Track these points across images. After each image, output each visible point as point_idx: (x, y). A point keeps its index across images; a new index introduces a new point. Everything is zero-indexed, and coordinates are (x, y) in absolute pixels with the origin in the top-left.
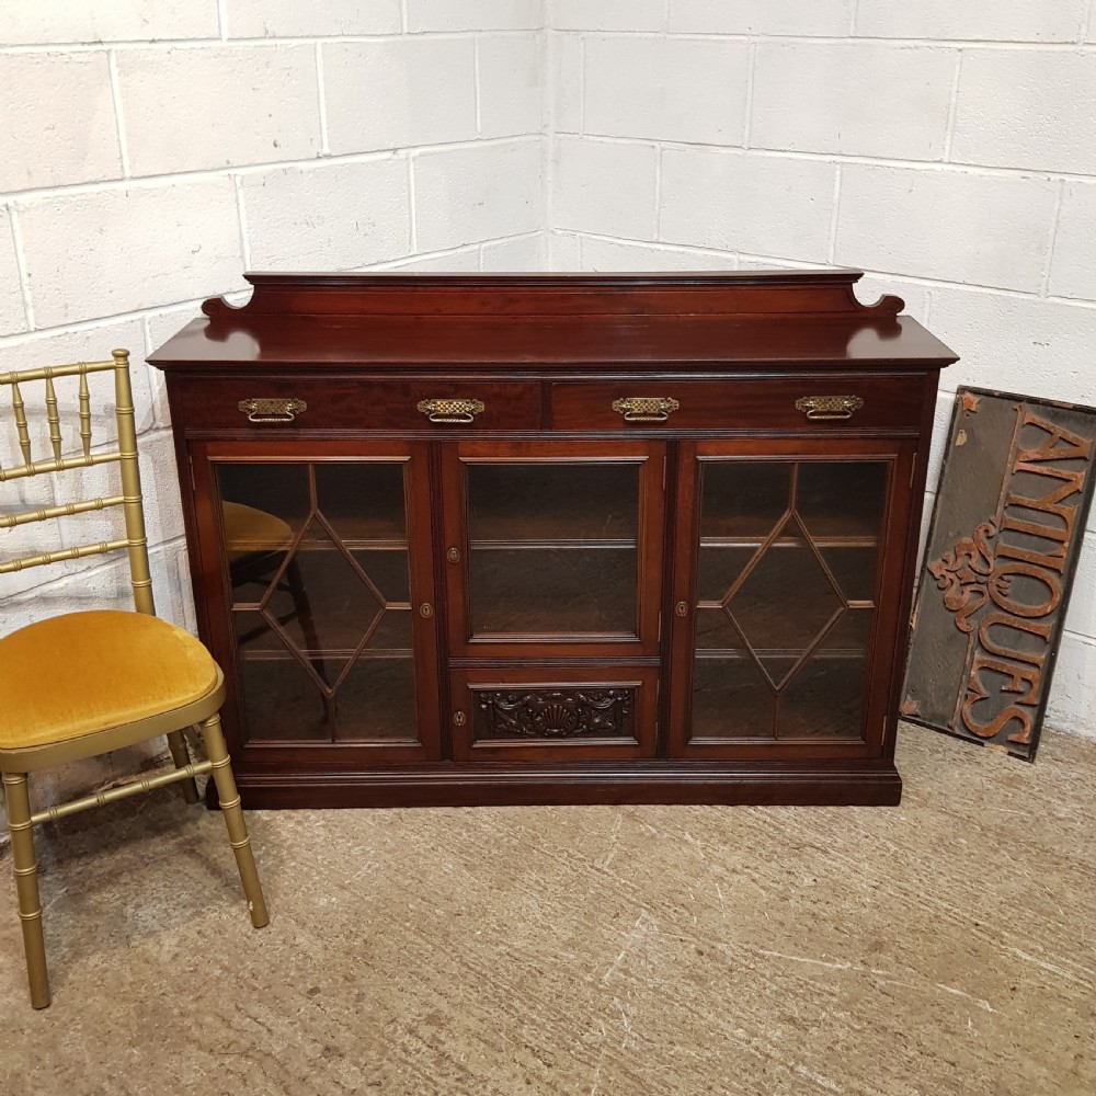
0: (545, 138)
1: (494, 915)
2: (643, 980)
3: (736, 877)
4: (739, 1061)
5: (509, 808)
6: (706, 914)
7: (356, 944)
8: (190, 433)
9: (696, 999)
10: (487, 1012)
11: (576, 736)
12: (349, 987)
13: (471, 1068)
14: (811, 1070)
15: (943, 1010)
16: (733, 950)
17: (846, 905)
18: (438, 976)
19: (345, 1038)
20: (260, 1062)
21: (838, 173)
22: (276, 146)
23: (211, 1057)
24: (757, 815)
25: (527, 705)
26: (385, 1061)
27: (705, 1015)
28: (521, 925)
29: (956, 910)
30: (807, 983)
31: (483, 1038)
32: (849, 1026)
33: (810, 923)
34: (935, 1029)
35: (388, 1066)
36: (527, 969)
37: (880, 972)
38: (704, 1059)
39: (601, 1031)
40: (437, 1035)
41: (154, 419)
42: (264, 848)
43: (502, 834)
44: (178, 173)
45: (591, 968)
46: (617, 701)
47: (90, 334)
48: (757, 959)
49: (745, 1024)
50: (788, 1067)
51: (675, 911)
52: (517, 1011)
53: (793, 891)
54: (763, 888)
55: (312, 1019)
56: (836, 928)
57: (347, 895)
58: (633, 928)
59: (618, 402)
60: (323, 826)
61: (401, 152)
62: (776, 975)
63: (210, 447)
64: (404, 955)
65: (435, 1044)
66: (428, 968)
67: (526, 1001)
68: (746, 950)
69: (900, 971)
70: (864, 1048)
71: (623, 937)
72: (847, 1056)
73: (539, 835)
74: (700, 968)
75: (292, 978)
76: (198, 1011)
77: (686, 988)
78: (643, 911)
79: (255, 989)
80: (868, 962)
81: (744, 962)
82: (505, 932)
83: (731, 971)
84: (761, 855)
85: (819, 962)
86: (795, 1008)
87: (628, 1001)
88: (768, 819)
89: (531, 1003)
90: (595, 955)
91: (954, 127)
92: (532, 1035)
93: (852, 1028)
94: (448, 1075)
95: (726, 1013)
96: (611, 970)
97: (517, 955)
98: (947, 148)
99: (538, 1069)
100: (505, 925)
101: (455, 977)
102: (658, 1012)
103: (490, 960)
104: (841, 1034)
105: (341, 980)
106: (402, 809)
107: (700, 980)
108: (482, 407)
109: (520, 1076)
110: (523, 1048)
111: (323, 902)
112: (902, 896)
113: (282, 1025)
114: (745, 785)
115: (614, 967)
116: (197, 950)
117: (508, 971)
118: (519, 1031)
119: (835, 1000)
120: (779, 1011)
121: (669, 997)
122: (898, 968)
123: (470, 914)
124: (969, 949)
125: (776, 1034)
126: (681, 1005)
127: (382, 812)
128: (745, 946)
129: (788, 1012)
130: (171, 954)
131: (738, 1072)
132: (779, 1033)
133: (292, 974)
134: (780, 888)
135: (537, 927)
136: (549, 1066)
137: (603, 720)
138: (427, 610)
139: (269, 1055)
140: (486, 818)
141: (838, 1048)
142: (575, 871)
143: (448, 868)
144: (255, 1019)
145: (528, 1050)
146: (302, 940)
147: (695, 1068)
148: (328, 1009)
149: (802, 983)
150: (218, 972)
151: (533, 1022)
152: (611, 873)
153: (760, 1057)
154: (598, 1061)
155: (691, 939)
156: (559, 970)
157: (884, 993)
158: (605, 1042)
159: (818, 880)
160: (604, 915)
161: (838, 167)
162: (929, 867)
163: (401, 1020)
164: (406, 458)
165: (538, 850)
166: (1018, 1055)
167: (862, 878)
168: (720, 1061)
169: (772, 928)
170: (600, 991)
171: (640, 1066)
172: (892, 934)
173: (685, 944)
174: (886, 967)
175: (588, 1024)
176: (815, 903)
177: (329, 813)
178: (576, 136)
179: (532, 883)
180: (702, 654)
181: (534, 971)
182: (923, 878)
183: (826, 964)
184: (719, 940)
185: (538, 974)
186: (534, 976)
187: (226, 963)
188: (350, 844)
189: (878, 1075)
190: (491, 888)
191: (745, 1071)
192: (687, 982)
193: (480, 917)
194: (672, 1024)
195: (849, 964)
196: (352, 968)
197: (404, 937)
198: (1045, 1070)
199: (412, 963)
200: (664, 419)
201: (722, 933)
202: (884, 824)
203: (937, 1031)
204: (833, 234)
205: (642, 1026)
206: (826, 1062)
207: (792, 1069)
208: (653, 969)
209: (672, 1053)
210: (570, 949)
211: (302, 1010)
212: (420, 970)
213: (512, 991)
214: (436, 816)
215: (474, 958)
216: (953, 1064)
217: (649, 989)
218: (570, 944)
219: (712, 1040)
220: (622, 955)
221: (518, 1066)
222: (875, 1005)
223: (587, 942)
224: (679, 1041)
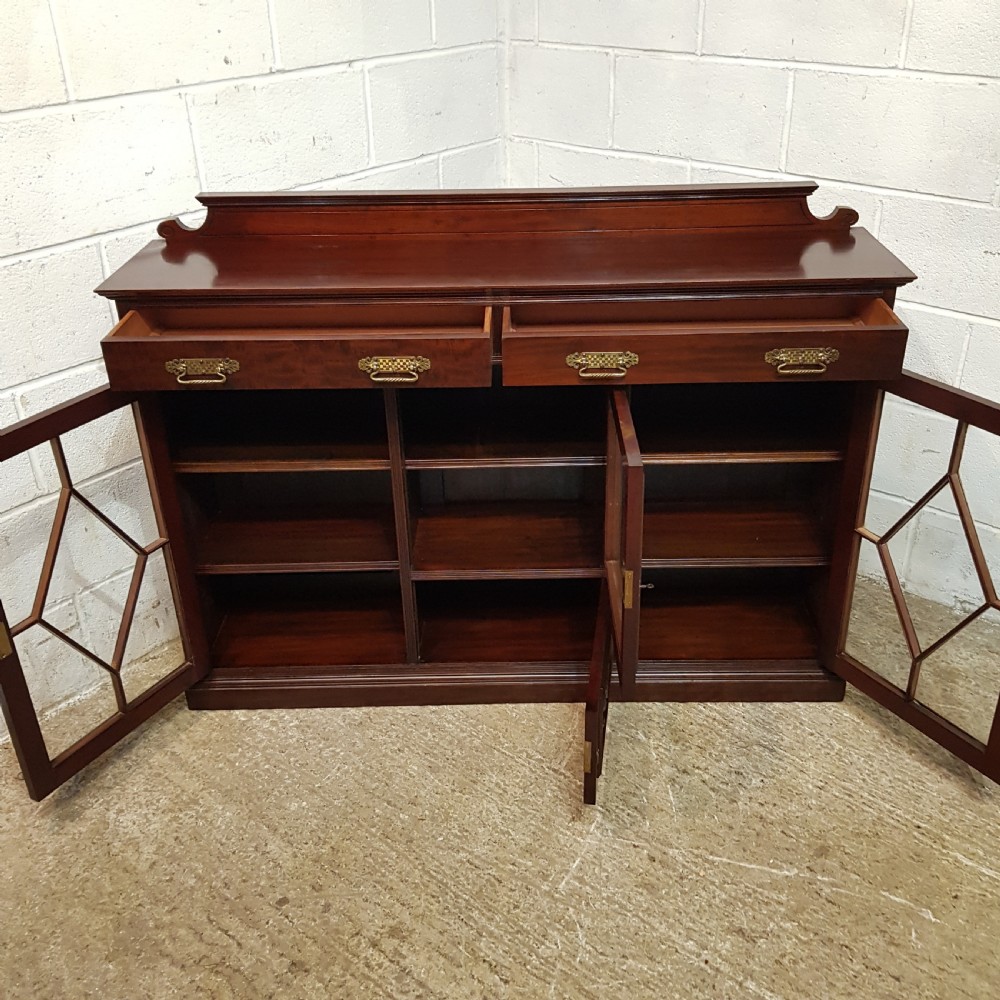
0: (500, 46)
1: (456, 820)
2: (597, 889)
3: (687, 779)
4: (689, 975)
5: (472, 706)
6: (658, 817)
7: (324, 851)
9: (648, 909)
10: (448, 923)
12: (316, 897)
13: (431, 985)
14: (759, 985)
15: (888, 920)
16: (684, 855)
17: (793, 807)
18: (401, 884)
19: (311, 952)
20: (229, 979)
21: (791, 80)
22: (227, 62)
23: (183, 973)
24: (707, 712)
26: (348, 977)
27: (657, 925)
28: (481, 830)
29: (899, 812)
30: (755, 891)
31: (443, 952)
32: (797, 937)
33: (758, 827)
34: (878, 939)
35: (351, 982)
36: (486, 877)
37: (826, 879)
38: (656, 974)
39: (556, 944)
40: (399, 948)
42: (240, 750)
43: (465, 734)
44: (127, 94)
45: (548, 876)
47: (45, 261)
48: (707, 865)
49: (696, 936)
50: (737, 982)
51: (628, 815)
52: (476, 922)
53: (741, 793)
54: (713, 790)
55: (280, 932)
56: (783, 832)
57: (317, 800)
58: (588, 833)
60: (297, 727)
61: (355, 64)
62: (725, 882)
64: (370, 863)
65: (397, 958)
66: (391, 877)
67: (484, 911)
68: (697, 856)
69: (844, 878)
70: (811, 961)
71: (579, 842)
72: (794, 971)
73: (500, 734)
74: (652, 875)
75: (263, 887)
76: (172, 923)
77: (638, 897)
78: (598, 815)
79: (227, 899)
80: (814, 868)
81: (694, 868)
82: (466, 837)
83: (682, 878)
84: (710, 754)
85: (767, 869)
86: (744, 919)
87: (583, 911)
88: (718, 717)
89: (489, 914)
90: (552, 862)
91: (910, 32)
92: (490, 948)
93: (800, 940)
94: (409, 991)
95: (677, 924)
96: (566, 878)
97: (477, 862)
98: (903, 54)
99: (495, 985)
100: (467, 831)
101: (417, 886)
102: (612, 923)
103: (451, 868)
104: (788, 946)
105: (309, 889)
107: (651, 888)
109: (478, 993)
110: (481, 963)
111: (294, 806)
112: (847, 797)
113: (251, 939)
115: (570, 874)
116: (173, 858)
117: (468, 879)
118: (477, 944)
119: (783, 909)
120: (728, 922)
121: (622, 906)
122: (843, 874)
123: (433, 819)
124: (911, 854)
125: (725, 947)
126: (634, 916)
127: (352, 711)
128: (696, 852)
129: (737, 924)
130: (148, 864)
131: (688, 987)
132: (728, 945)
133: (262, 883)
134: (729, 789)
135: (497, 832)
136: (506, 982)
139: (238, 970)
140: (450, 717)
141: (785, 961)
142: (533, 772)
143: (414, 770)
144: (226, 932)
145: (486, 965)
146: (274, 846)
147: (647, 984)
148: (295, 921)
149: (750, 891)
150: (192, 882)
151: (491, 934)
152: (568, 774)
153: (709, 971)
154: (553, 977)
155: (643, 844)
156: (516, 877)
157: (830, 902)
158: (560, 956)
159: (766, 780)
160: (561, 819)
161: (791, 73)
162: (872, 766)
163: (364, 933)
165: (499, 751)
166: (960, 969)
167: (807, 778)
168: (671, 976)
169: (721, 832)
170: (556, 900)
171: (594, 982)
172: (838, 838)
173: (638, 849)
174: (831, 874)
175: (543, 936)
176: (762, 805)
177: (302, 713)
178: (532, 43)
179: (492, 786)
181: (493, 880)
182: (866, 777)
183: (774, 871)
184: (670, 846)
185: (497, 883)
186: (492, 885)
187: (200, 871)
188: (321, 745)
189: (826, 991)
190: (453, 791)
191: (695, 987)
192: (640, 890)
193: (443, 822)
194: (625, 936)
195: (796, 871)
196: (319, 878)
197: (370, 845)
198: (987, 985)
199: (377, 871)
201: (673, 837)
202: (828, 722)
203: (882, 944)
204: (785, 142)
205: (595, 938)
206: (774, 977)
207: (741, 984)
208: (607, 877)
209: (624, 967)
210: (528, 855)
211: (271, 922)
212: (384, 879)
213: (472, 901)
214: (403, 715)
215: (436, 866)
216: (898, 979)
217: (603, 898)
218: (528, 851)
219: (663, 953)
220: (577, 862)
221: (476, 982)
222: (821, 916)
223: (544, 849)
224: (631, 954)
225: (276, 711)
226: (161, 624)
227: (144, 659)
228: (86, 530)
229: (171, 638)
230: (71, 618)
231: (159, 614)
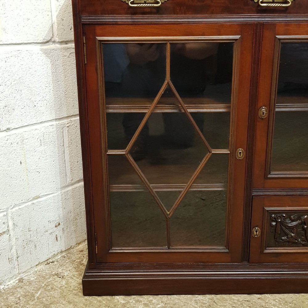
5: (286, 295)
8: (86, 19)
25: (303, 223)
41: (53, 35)
63: (98, 29)
127: (200, 297)
138: (241, 153)
140: (274, 302)
164: (238, 37)
214: (238, 300)
225: (145, 297)
226: (59, 239)
227: (46, 263)
228: (21, 163)
229: (64, 249)
230: (4, 226)
231: (58, 232)
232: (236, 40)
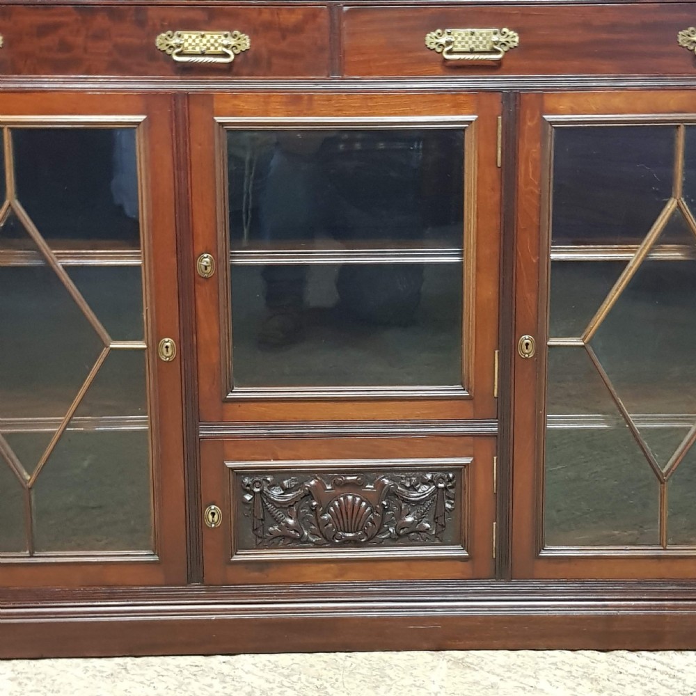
11: (380, 544)
24: (642, 661)
25: (309, 495)
46: (437, 488)
59: (434, 34)
106: (128, 660)
108: (245, 42)
114: (623, 616)
137: (419, 520)
138: (167, 348)
140: (250, 667)
164: (140, 118)
180: (558, 422)
200: (500, 56)
214: (178, 666)
232: (138, 123)
